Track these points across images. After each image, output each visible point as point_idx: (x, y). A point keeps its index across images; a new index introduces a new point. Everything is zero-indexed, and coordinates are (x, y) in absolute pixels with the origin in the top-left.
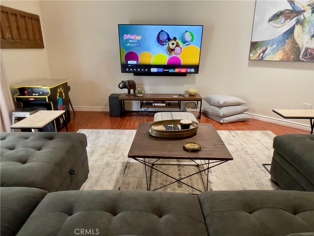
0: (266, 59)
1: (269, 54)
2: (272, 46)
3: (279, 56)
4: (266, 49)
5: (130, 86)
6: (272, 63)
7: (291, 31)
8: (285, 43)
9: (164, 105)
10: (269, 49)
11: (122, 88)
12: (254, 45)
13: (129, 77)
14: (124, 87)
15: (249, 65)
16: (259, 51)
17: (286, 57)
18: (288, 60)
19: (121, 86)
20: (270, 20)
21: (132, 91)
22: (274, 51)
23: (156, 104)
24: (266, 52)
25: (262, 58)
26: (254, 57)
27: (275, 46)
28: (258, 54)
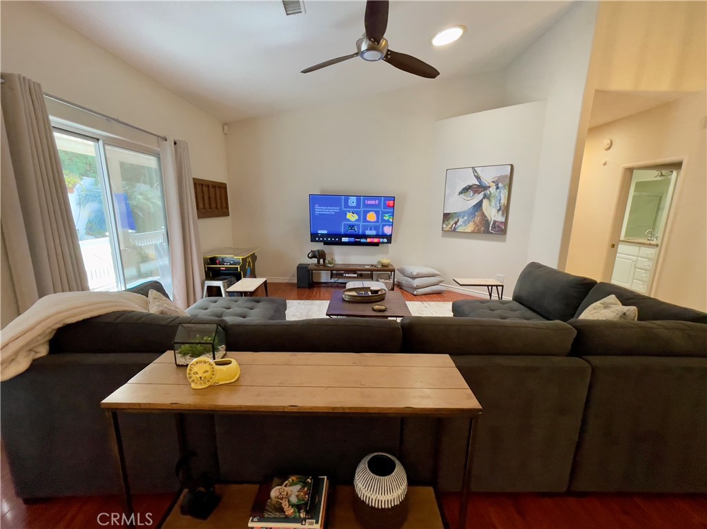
0: (459, 230)
1: (461, 226)
2: (463, 218)
3: (470, 228)
4: (458, 220)
5: (319, 256)
6: (465, 235)
7: (479, 205)
8: (475, 215)
10: (461, 220)
12: (447, 216)
13: (319, 246)
14: (314, 257)
15: (443, 236)
16: (452, 222)
17: (477, 228)
18: (479, 232)
20: (460, 193)
21: (321, 261)
22: (465, 223)
24: (458, 224)
25: (455, 228)
26: (447, 228)
27: (466, 218)
28: (450, 226)
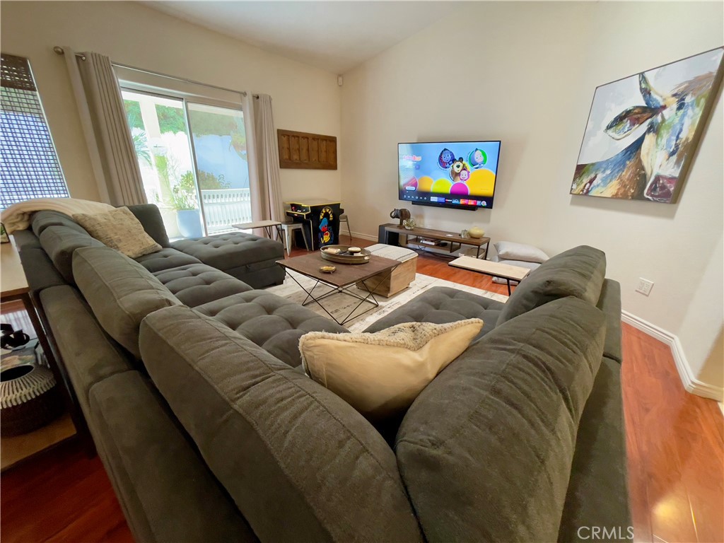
0: (591, 193)
1: (598, 186)
2: (604, 172)
3: (611, 189)
4: (596, 177)
6: (601, 202)
7: (638, 144)
8: (625, 165)
9: (433, 244)
10: (600, 176)
11: (393, 218)
12: (581, 170)
15: (573, 203)
16: (586, 180)
17: (622, 191)
18: (625, 197)
19: (393, 215)
20: (609, 127)
22: (606, 181)
23: (424, 242)
24: (595, 183)
25: (588, 191)
26: (577, 189)
27: (608, 172)
28: (583, 185)
